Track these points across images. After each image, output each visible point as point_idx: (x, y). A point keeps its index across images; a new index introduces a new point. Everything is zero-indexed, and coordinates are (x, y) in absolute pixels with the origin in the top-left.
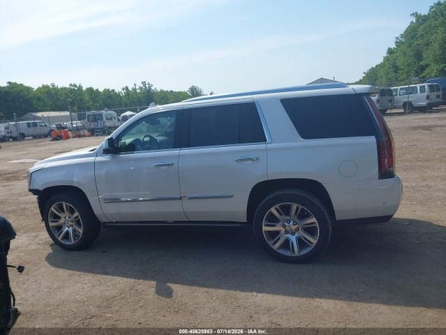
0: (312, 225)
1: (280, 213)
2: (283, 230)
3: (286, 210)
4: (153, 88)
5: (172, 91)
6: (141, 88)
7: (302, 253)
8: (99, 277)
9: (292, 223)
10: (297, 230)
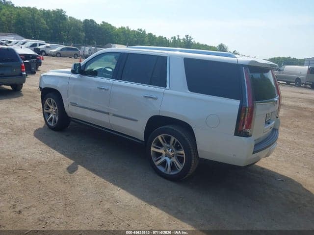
0: (181, 156)
1: (163, 141)
2: (164, 153)
3: (168, 140)
4: (192, 41)
5: (206, 45)
6: (184, 39)
7: (172, 173)
8: (49, 149)
9: (170, 150)
10: (173, 156)
